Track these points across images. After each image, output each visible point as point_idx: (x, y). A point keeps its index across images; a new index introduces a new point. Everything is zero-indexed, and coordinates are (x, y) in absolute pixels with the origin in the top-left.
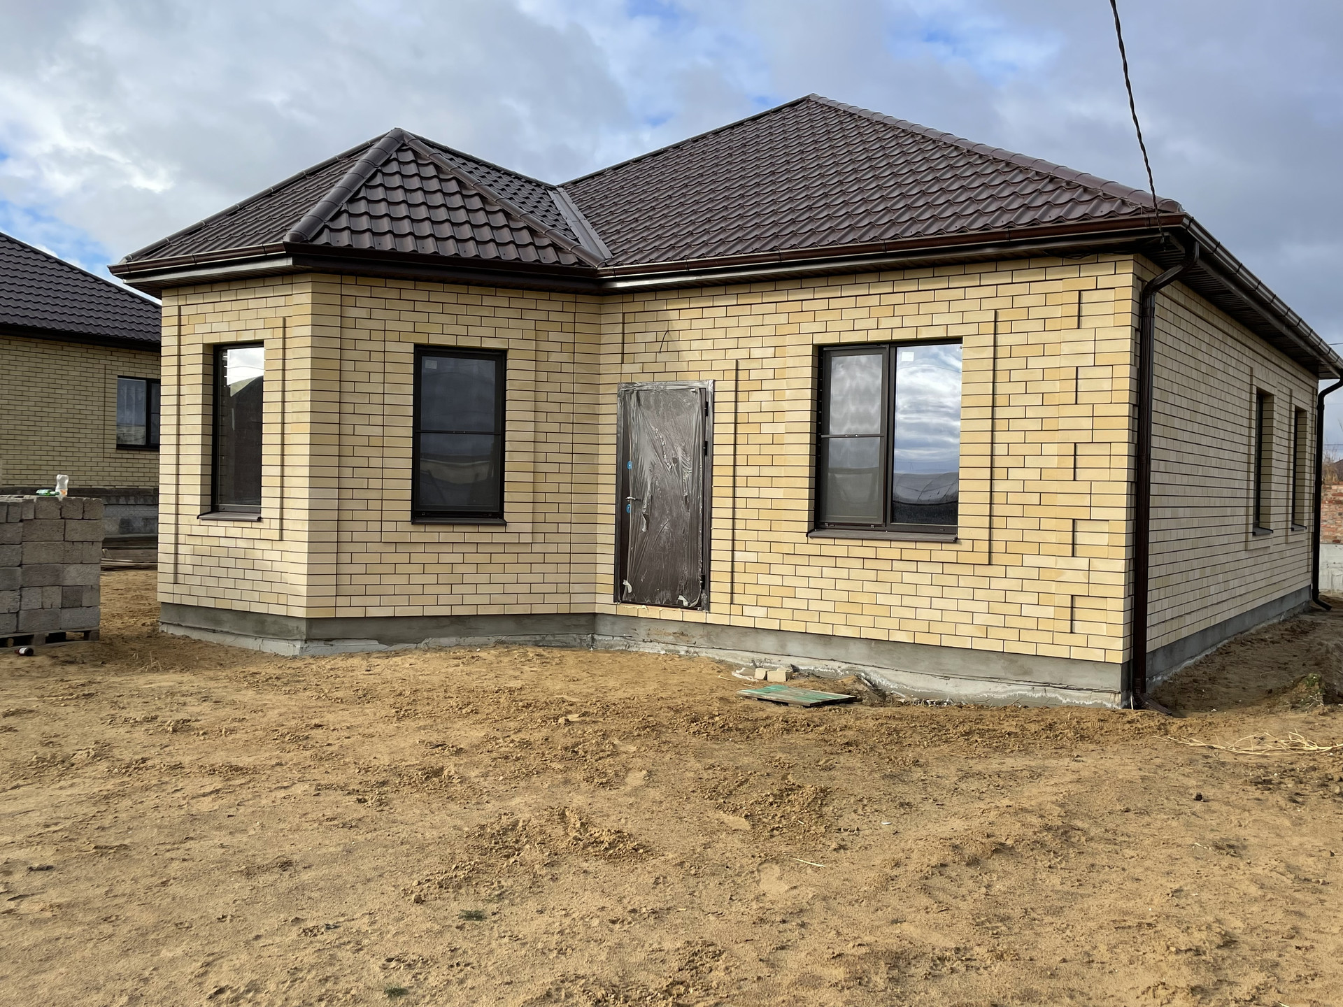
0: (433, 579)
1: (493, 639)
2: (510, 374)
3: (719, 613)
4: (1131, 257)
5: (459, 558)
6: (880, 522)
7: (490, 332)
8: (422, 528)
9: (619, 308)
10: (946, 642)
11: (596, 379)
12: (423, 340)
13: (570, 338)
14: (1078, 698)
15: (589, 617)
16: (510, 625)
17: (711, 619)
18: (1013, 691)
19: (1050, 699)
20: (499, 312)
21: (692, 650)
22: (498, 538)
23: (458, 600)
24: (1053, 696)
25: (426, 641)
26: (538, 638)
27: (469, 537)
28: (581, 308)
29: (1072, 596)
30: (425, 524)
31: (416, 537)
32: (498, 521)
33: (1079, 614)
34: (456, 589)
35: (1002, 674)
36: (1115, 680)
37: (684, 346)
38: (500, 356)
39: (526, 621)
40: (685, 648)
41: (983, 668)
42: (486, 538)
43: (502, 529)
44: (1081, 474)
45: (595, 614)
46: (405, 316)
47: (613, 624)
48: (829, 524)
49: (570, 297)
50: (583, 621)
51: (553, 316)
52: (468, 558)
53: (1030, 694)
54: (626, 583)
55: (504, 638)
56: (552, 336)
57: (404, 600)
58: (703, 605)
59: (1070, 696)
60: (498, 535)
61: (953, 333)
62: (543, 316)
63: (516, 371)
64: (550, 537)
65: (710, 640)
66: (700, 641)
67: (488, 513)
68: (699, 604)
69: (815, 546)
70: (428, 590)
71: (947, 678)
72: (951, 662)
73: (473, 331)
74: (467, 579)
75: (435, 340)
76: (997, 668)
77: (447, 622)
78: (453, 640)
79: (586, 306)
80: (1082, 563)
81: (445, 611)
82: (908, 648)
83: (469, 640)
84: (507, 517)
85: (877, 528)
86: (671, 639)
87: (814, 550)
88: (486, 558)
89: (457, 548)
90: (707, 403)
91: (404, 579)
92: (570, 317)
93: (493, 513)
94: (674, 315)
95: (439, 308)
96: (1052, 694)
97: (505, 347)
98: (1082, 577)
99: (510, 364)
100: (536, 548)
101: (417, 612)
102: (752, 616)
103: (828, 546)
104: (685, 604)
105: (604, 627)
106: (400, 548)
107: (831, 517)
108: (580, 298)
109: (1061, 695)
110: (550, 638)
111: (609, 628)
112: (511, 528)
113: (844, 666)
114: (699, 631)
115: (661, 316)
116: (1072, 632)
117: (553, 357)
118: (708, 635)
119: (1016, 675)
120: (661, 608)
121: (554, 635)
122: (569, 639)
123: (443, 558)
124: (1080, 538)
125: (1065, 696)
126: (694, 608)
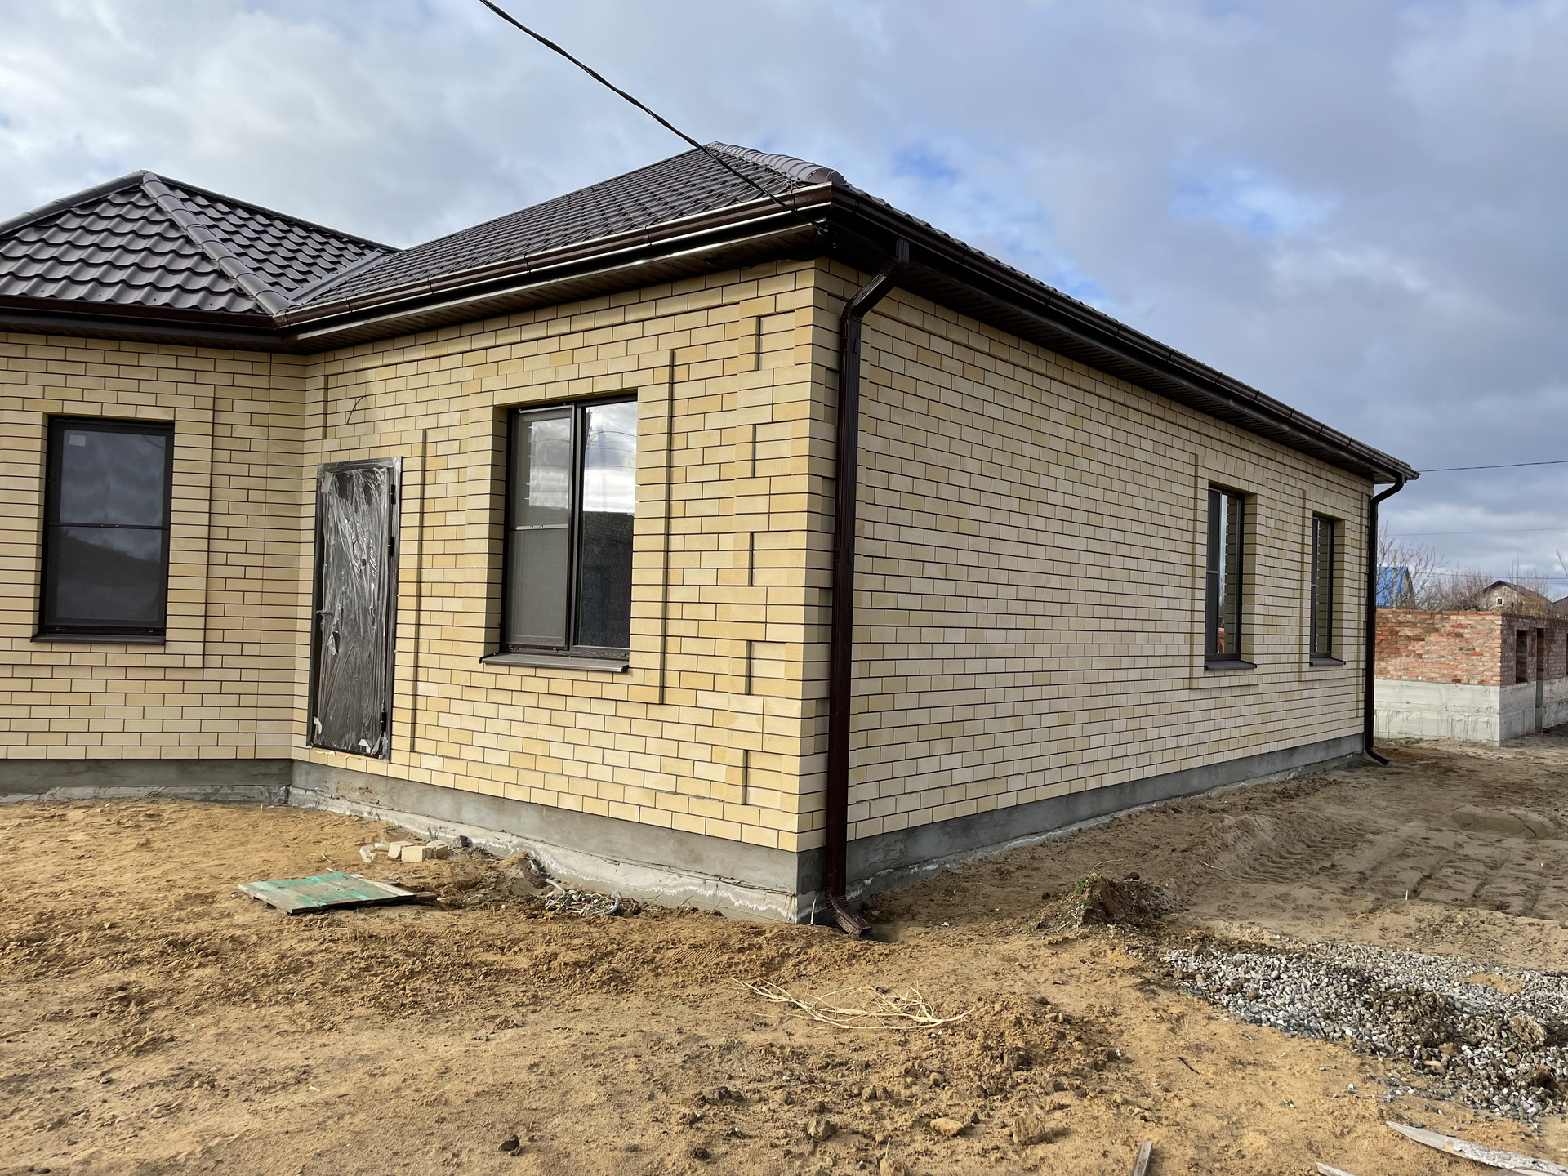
0: (63, 712)
1: (145, 791)
2: (177, 453)
3: (399, 766)
4: (812, 264)
5: (99, 686)
6: (562, 644)
7: (151, 399)
8: (47, 647)
9: (321, 370)
10: (617, 812)
11: (297, 460)
12: (55, 408)
13: (264, 407)
14: (751, 900)
15: (283, 764)
16: (171, 773)
17: (393, 771)
18: (683, 885)
19: (722, 899)
20: (164, 375)
21: (374, 811)
22: (152, 661)
23: (95, 739)
24: (726, 895)
25: (52, 791)
26: (209, 790)
27: (113, 660)
28: (277, 369)
29: (747, 751)
30: (52, 642)
31: (37, 659)
32: (158, 639)
33: (755, 777)
34: (96, 725)
35: (671, 860)
36: (788, 875)
37: (379, 414)
38: (166, 429)
39: (194, 768)
40: (368, 809)
41: (652, 850)
42: (137, 661)
43: (160, 650)
44: (760, 577)
45: (292, 761)
46: (33, 378)
47: (308, 773)
48: (514, 646)
49: (265, 357)
50: (275, 769)
51: (239, 381)
52: (112, 686)
53: (701, 890)
54: (317, 721)
55: (160, 790)
56: (238, 405)
57: (21, 739)
58: (384, 753)
59: (745, 897)
60: (153, 657)
61: (629, 383)
62: (227, 379)
63: (189, 448)
64: (229, 661)
65: (392, 800)
66: (384, 800)
67: (147, 629)
68: (380, 752)
69: (490, 676)
70: (55, 726)
71: (617, 863)
72: (622, 840)
73: (125, 397)
74: (110, 713)
75: (71, 409)
76: (666, 852)
77: (81, 767)
78: (89, 791)
79: (284, 367)
80: (754, 704)
81: (77, 754)
82: (578, 818)
83: (111, 791)
84: (169, 635)
85: (558, 651)
86: (356, 795)
87: (488, 681)
88: (138, 686)
89: (97, 673)
90: (393, 487)
91: (24, 712)
92: (263, 382)
93: (154, 629)
94: (371, 375)
95: (81, 369)
96: (725, 892)
97: (169, 418)
98: (753, 724)
99: (178, 440)
100: (209, 675)
101: (38, 754)
102: (429, 770)
103: (506, 677)
104: (368, 750)
105: (299, 778)
106: (18, 672)
107: (519, 638)
108: (277, 358)
109: (734, 894)
110: (226, 790)
111: (303, 778)
112: (172, 648)
113: (516, 841)
114: (380, 787)
115: (361, 376)
116: (745, 804)
117: (239, 432)
118: (390, 792)
119: (686, 862)
120: (348, 755)
121: (231, 787)
122: (255, 791)
123: (78, 686)
124: (759, 668)
125: (738, 896)
126: (375, 756)
